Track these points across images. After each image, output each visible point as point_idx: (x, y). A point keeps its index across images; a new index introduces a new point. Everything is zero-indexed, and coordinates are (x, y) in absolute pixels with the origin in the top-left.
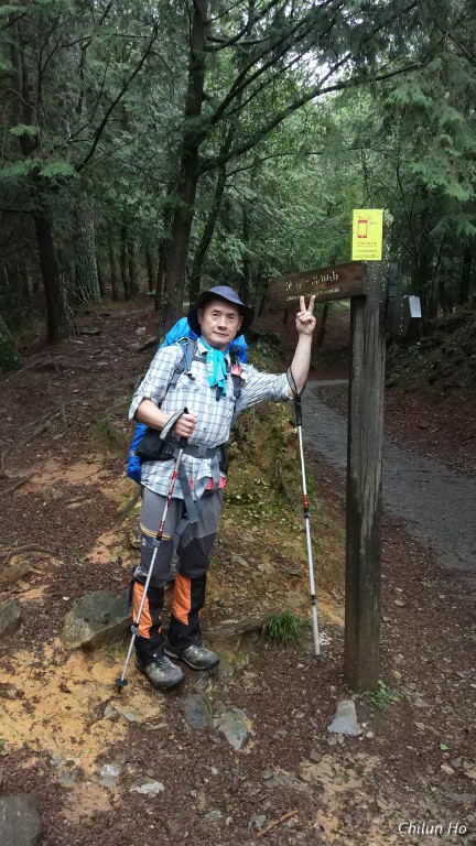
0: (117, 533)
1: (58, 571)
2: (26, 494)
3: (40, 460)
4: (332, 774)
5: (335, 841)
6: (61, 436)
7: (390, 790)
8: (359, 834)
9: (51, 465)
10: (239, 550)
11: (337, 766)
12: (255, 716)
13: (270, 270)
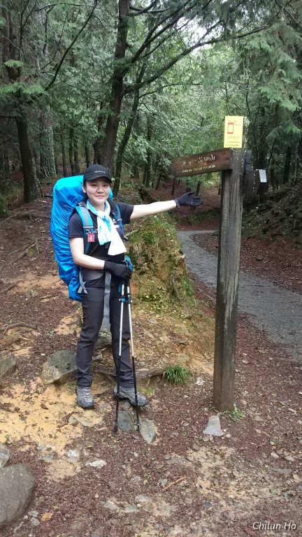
0: (73, 317)
1: (37, 339)
2: (15, 293)
3: (23, 273)
4: (206, 458)
5: (209, 494)
6: (35, 258)
7: (241, 466)
8: (223, 490)
9: (30, 276)
10: (149, 328)
11: (209, 453)
12: (159, 424)
13: (164, 160)
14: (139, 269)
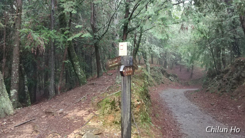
0: (79, 130)
6: (84, 102)
9: (76, 110)
13: (172, 56)
14: (116, 108)
